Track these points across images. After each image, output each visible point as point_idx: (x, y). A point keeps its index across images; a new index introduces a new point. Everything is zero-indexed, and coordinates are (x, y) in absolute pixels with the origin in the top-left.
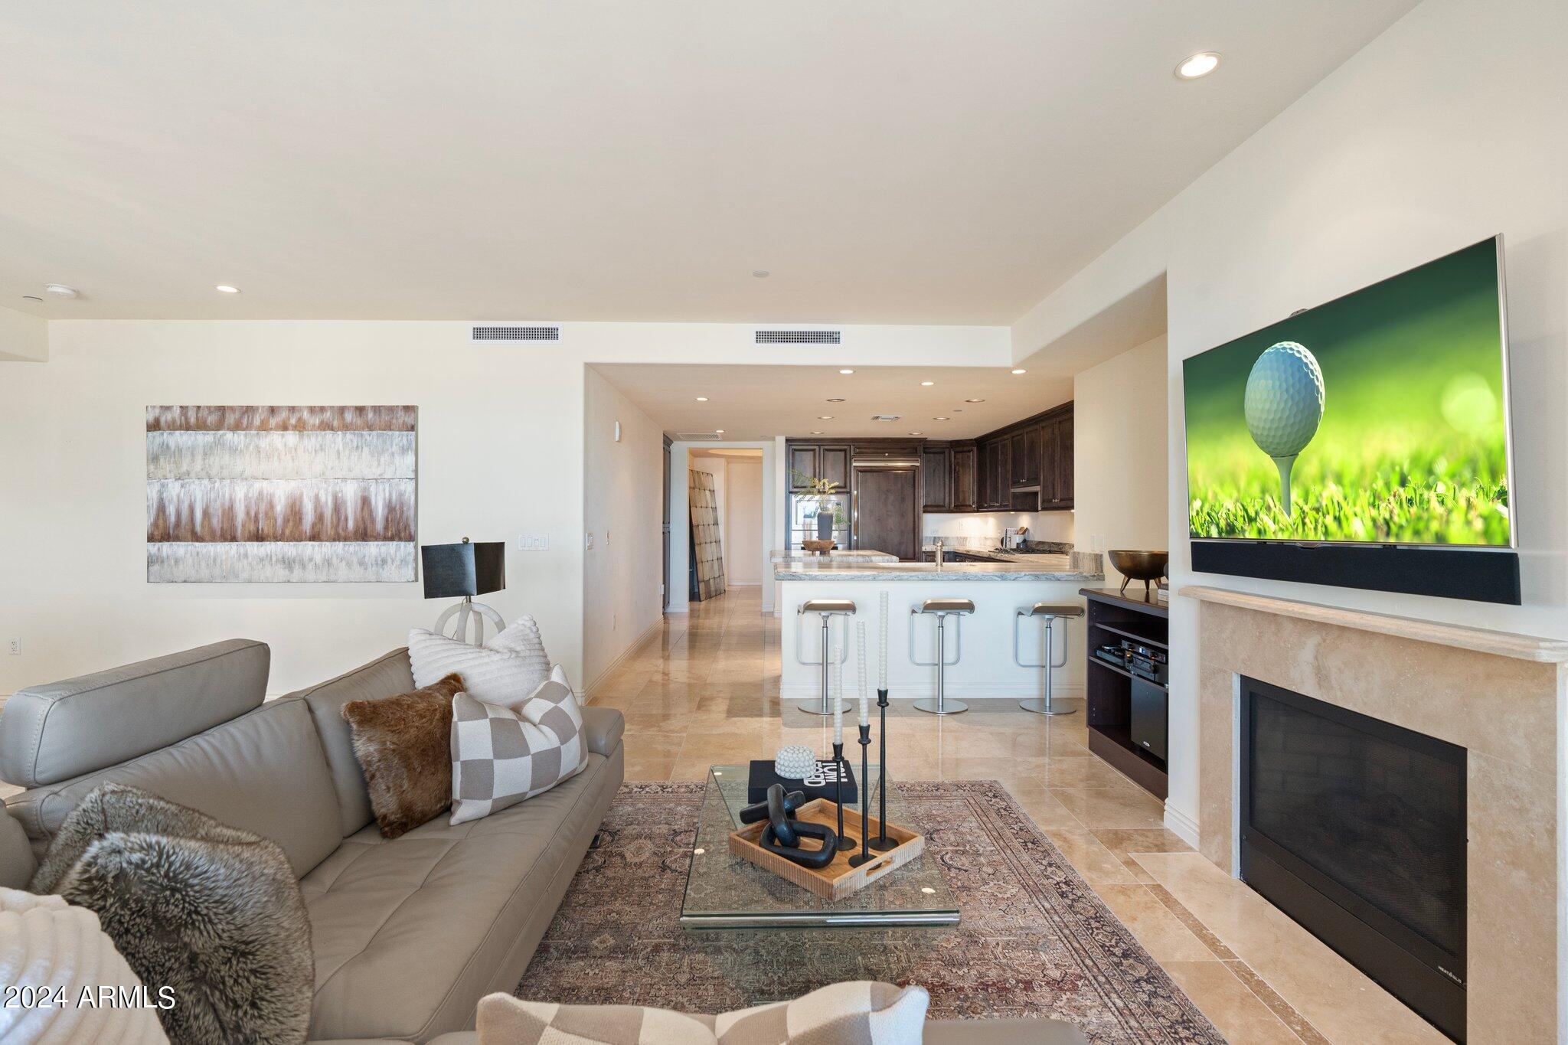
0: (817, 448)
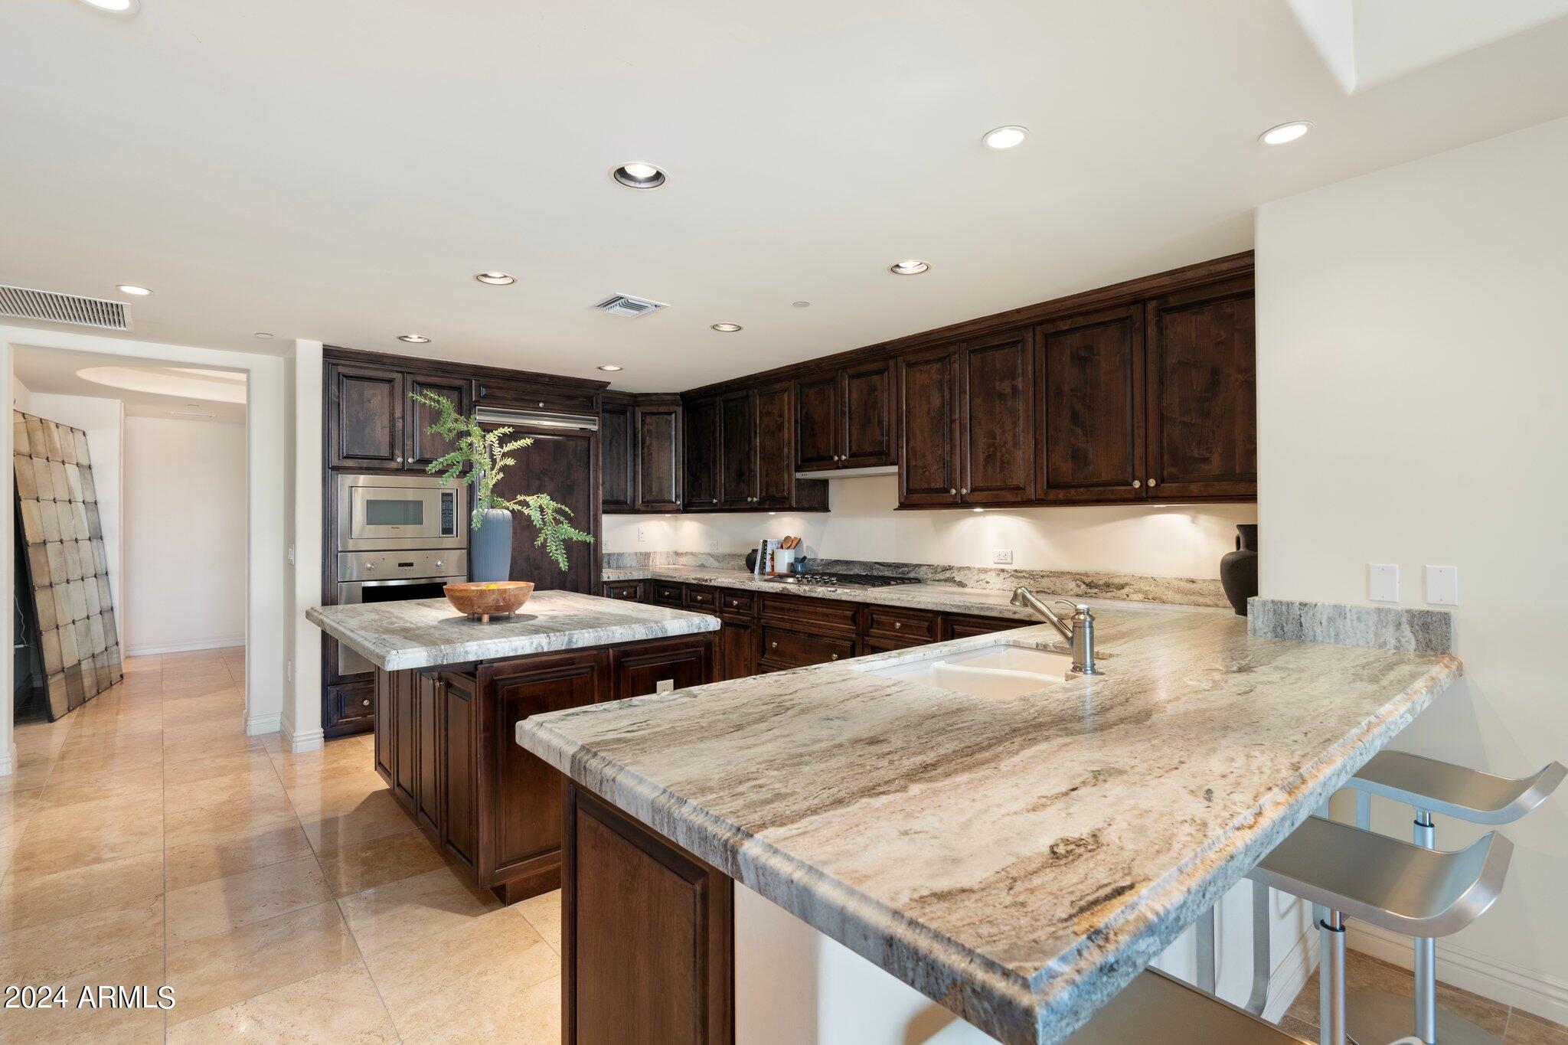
0: (398, 377)
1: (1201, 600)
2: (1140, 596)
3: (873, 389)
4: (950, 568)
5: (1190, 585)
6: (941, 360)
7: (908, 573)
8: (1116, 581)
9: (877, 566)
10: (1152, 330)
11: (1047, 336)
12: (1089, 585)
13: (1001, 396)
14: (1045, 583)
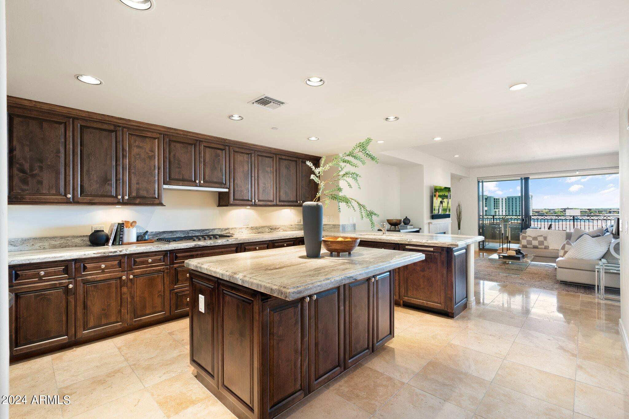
1: (293, 229)
2: (282, 230)
3: (217, 156)
4: (228, 229)
5: (291, 226)
6: (248, 154)
7: (209, 233)
8: (277, 227)
9: (191, 232)
10: (300, 165)
11: (280, 159)
12: (271, 229)
13: (267, 172)
14: (260, 230)
